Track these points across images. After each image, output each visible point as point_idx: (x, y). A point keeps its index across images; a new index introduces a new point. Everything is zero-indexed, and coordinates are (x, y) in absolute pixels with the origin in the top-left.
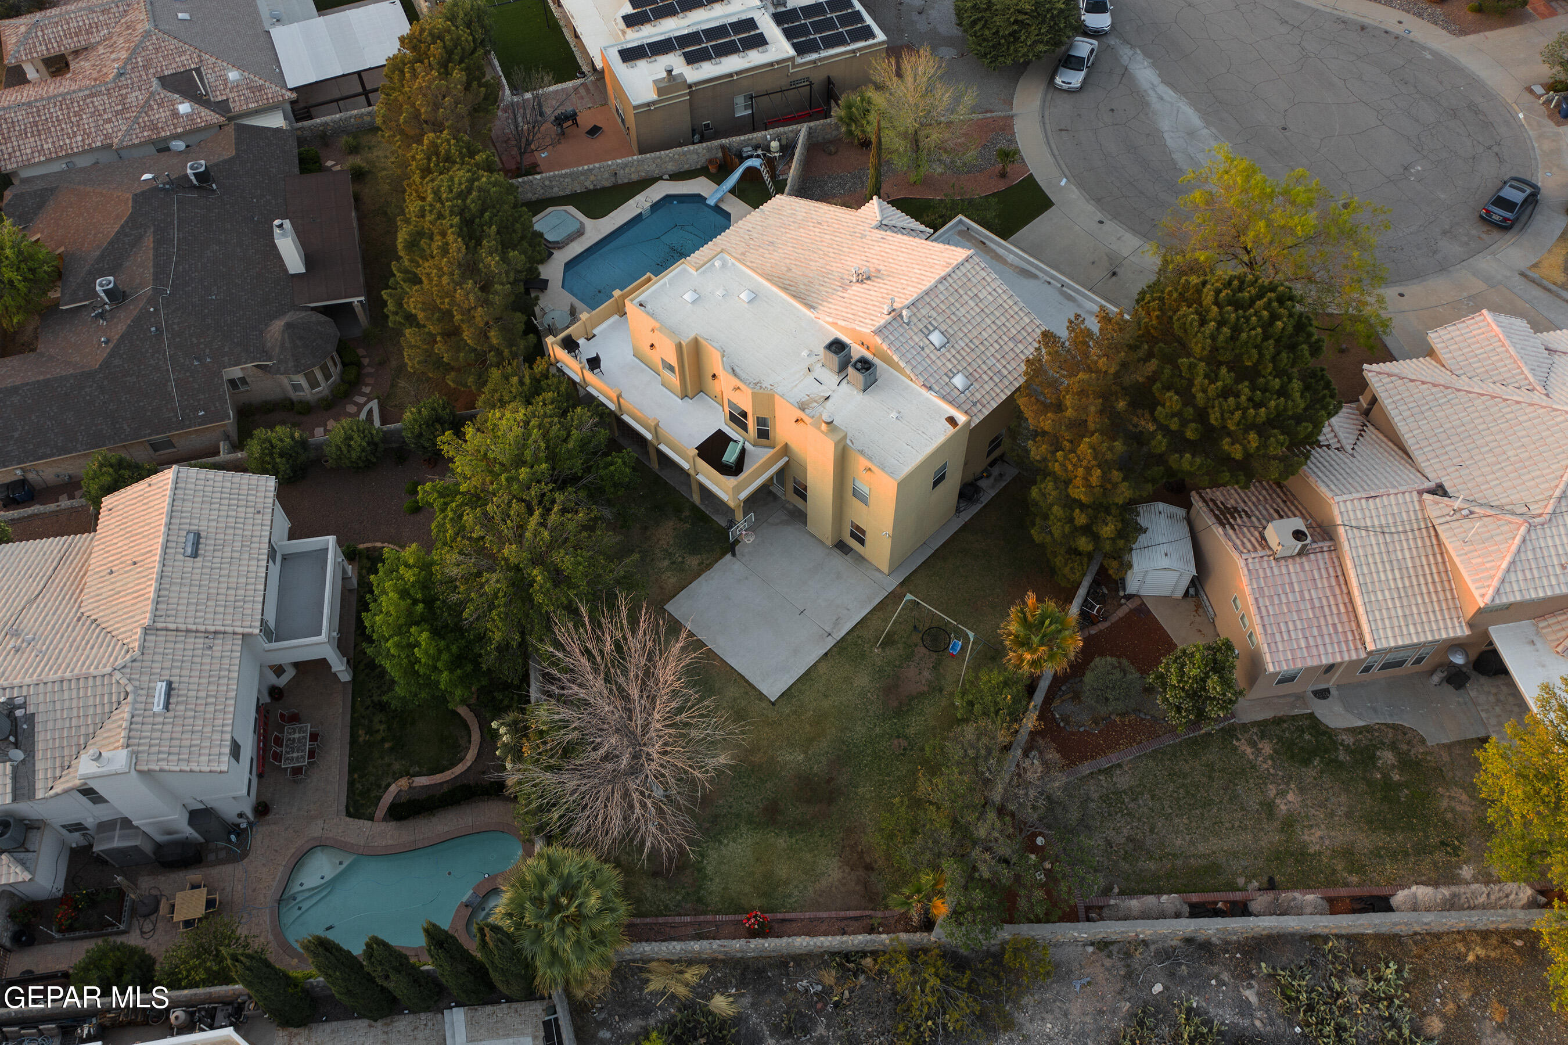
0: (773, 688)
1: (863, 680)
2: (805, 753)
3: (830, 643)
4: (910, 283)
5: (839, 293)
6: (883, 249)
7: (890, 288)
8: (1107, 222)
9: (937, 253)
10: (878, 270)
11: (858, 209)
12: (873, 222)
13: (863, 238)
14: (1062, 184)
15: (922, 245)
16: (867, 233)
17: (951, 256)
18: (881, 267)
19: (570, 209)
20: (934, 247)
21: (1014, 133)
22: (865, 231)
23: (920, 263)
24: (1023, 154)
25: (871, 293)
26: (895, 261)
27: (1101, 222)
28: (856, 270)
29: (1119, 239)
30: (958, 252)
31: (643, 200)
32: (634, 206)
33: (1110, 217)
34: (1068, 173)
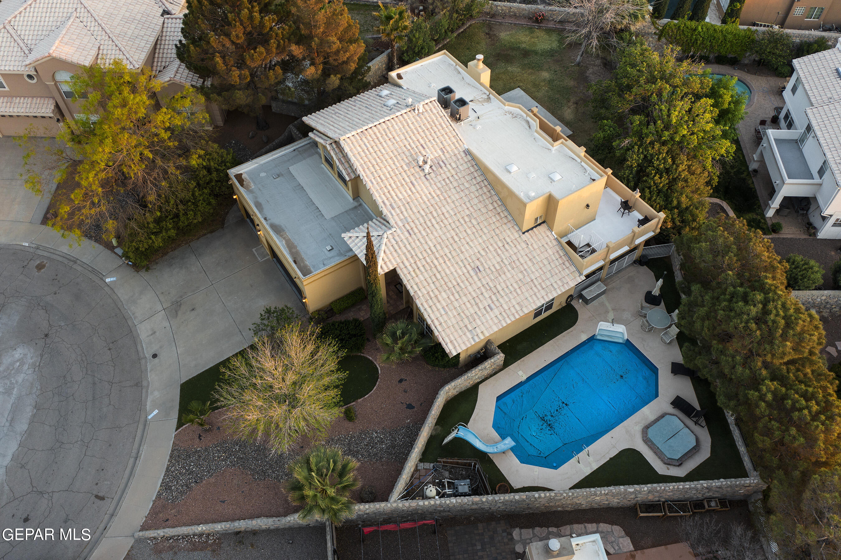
0: (519, 93)
4: (394, 133)
5: (443, 158)
6: (396, 190)
7: (409, 139)
8: (149, 355)
9: (362, 153)
10: (408, 164)
11: (394, 271)
12: (390, 237)
13: (405, 218)
14: (156, 412)
15: (368, 172)
16: (401, 224)
17: (355, 143)
18: (406, 168)
19: (660, 468)
20: (361, 165)
21: (154, 502)
22: (400, 228)
23: (378, 152)
24: (167, 463)
25: (422, 142)
26: (394, 167)
27: (155, 356)
28: (423, 178)
29: (155, 333)
30: (348, 144)
31: (581, 465)
32: (591, 459)
33: (143, 361)
34: (141, 427)
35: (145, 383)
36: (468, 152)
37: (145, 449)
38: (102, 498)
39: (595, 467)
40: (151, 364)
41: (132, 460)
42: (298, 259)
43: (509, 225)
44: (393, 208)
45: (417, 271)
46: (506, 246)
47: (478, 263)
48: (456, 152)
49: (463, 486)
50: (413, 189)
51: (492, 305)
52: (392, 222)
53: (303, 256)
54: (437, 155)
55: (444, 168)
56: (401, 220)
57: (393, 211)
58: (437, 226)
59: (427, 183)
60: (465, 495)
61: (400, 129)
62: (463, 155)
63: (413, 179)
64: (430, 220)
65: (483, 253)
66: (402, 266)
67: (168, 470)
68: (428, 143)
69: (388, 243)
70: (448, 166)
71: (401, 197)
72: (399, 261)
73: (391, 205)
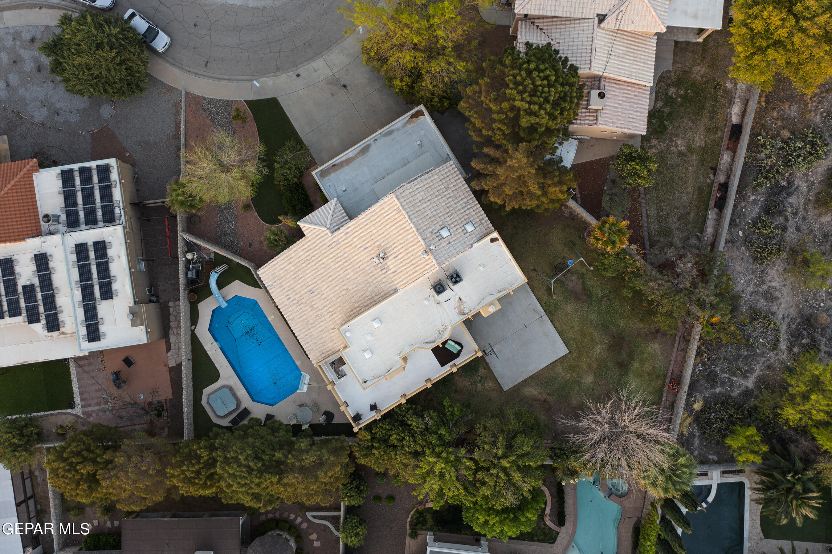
0: (562, 350)
1: (569, 308)
2: (598, 344)
3: (546, 318)
4: (404, 235)
5: (389, 272)
6: (359, 237)
7: (401, 246)
8: (299, 71)
9: (383, 211)
10: (379, 246)
11: (304, 235)
12: (325, 233)
13: (340, 243)
14: (258, 85)
15: (369, 216)
16: (335, 239)
17: (391, 206)
18: (377, 244)
19: (207, 391)
20: (375, 211)
21: (202, 97)
22: (332, 239)
23: (386, 223)
24: (224, 99)
25: (399, 257)
26: (376, 235)
27: (298, 75)
28: (371, 257)
29: (316, 71)
30: (389, 200)
31: (210, 345)
32: (214, 351)
33: (295, 68)
34: (249, 78)
35: (278, 73)
36: (396, 291)
37: (234, 83)
38: (206, 65)
39: (209, 353)
40: (293, 74)
41: (228, 77)
42: (336, 168)
43: (345, 317)
44: (346, 234)
45: (305, 251)
46: (330, 314)
47: (316, 293)
48: (395, 282)
49: (192, 274)
50: (362, 249)
51: (290, 300)
52: (336, 234)
53: (339, 171)
54: (390, 267)
55: (381, 272)
56: (338, 240)
57: (343, 234)
58: (337, 265)
59: (368, 259)
60: (186, 274)
61: (408, 240)
62: (393, 288)
63: (369, 249)
64: (341, 260)
65: (323, 297)
66: (307, 240)
67: (220, 100)
68: (399, 261)
69: (320, 231)
70: (383, 276)
71: (354, 240)
72: (310, 238)
73: (348, 233)
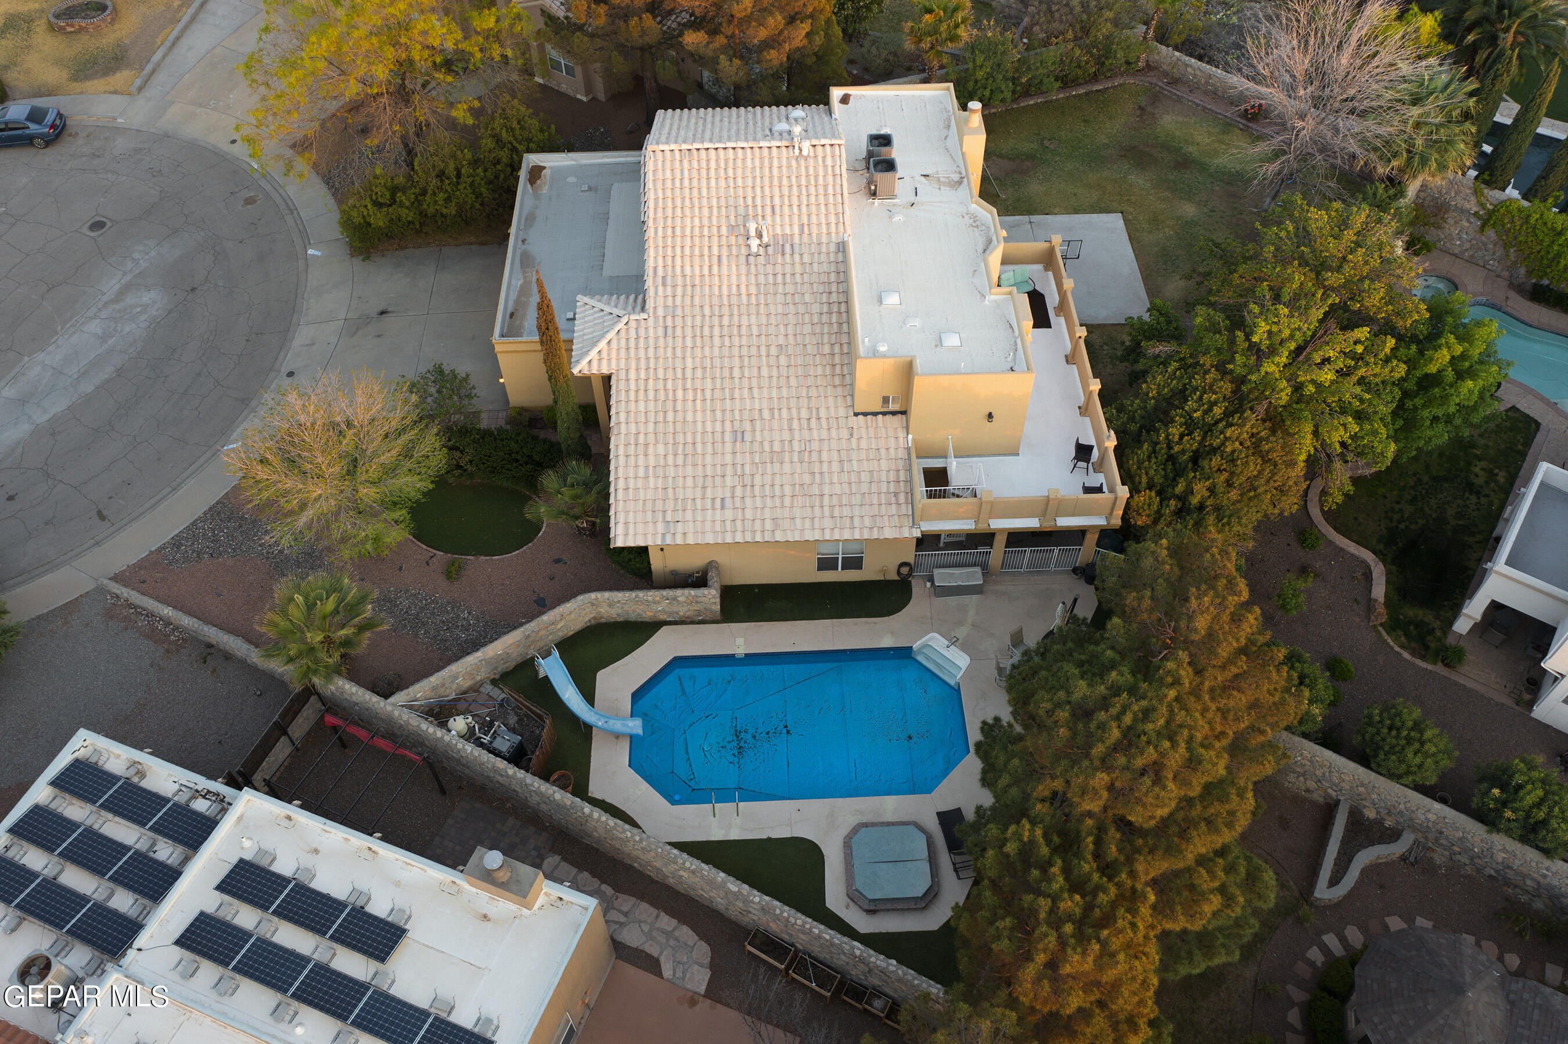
0: (1115, 222)
1: (1036, 187)
2: (1125, 177)
3: (1035, 218)
4: (739, 171)
5: (797, 240)
6: (687, 260)
7: (758, 189)
8: (284, 370)
9: (669, 184)
10: (731, 228)
11: (609, 376)
12: (633, 324)
13: (675, 306)
15: (660, 214)
16: (660, 312)
17: (668, 164)
18: (724, 231)
19: (835, 898)
20: (656, 199)
21: (151, 552)
22: (656, 317)
23: (695, 191)
24: (200, 513)
25: (777, 201)
26: (706, 222)
27: (291, 374)
28: (743, 259)
29: (313, 344)
30: (656, 161)
31: (714, 821)
32: (735, 822)
33: (274, 373)
34: (209, 454)
35: (254, 404)
36: (842, 247)
37: (190, 484)
38: (102, 518)
39: (734, 835)
40: (279, 382)
42: (519, 313)
43: (840, 391)
44: (664, 284)
45: (641, 393)
46: (813, 421)
48: (824, 239)
49: (507, 741)
50: (715, 268)
51: (728, 503)
52: (650, 304)
54: (788, 232)
55: (788, 257)
56: (666, 307)
57: (660, 289)
58: (717, 341)
59: (743, 269)
61: (754, 168)
62: (833, 248)
63: (725, 252)
64: (712, 327)
65: (766, 414)
66: (623, 376)
67: (194, 523)
68: (786, 208)
69: (623, 333)
70: (797, 257)
71: (688, 271)
72: (622, 365)
73: (664, 278)
